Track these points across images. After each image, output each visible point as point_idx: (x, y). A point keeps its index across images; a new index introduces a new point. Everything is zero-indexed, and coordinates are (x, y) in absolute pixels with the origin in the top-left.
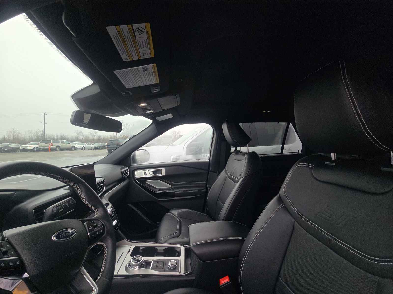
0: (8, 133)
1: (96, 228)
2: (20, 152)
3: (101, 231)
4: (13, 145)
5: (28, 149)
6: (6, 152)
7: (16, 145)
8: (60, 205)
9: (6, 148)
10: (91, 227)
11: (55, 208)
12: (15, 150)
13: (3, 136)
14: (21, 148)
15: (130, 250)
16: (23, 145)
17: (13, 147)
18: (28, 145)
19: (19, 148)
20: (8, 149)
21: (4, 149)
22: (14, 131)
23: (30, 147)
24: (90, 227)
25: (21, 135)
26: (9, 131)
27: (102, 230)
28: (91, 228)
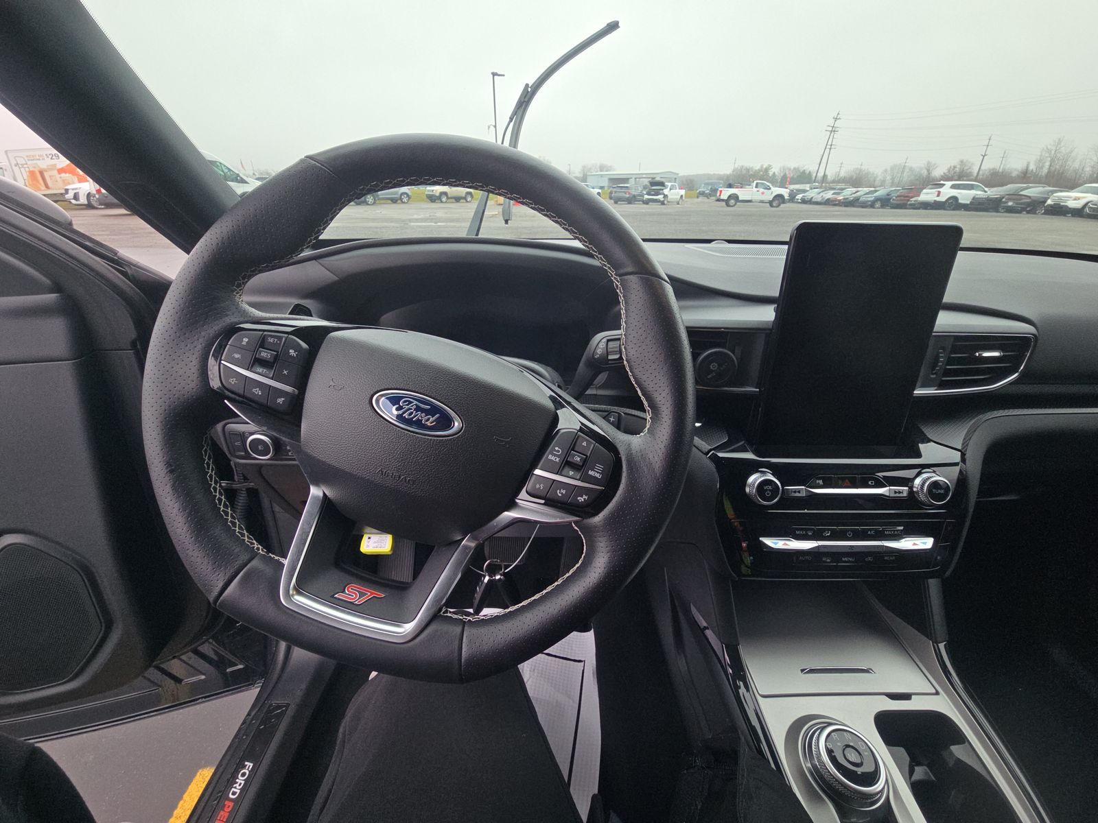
0: (1041, 155)
2: (1044, 214)
4: (1034, 191)
5: (1067, 206)
6: (1010, 210)
7: (1041, 193)
9: (1010, 200)
10: (558, 456)
12: (1033, 207)
13: (1025, 165)
14: (1049, 202)
15: (906, 697)
16: (1061, 191)
17: (1030, 197)
18: (1073, 194)
19: (1045, 202)
20: (1017, 204)
21: (1007, 202)
22: (1060, 148)
23: (1075, 199)
24: (555, 455)
25: (1074, 161)
26: (1047, 148)
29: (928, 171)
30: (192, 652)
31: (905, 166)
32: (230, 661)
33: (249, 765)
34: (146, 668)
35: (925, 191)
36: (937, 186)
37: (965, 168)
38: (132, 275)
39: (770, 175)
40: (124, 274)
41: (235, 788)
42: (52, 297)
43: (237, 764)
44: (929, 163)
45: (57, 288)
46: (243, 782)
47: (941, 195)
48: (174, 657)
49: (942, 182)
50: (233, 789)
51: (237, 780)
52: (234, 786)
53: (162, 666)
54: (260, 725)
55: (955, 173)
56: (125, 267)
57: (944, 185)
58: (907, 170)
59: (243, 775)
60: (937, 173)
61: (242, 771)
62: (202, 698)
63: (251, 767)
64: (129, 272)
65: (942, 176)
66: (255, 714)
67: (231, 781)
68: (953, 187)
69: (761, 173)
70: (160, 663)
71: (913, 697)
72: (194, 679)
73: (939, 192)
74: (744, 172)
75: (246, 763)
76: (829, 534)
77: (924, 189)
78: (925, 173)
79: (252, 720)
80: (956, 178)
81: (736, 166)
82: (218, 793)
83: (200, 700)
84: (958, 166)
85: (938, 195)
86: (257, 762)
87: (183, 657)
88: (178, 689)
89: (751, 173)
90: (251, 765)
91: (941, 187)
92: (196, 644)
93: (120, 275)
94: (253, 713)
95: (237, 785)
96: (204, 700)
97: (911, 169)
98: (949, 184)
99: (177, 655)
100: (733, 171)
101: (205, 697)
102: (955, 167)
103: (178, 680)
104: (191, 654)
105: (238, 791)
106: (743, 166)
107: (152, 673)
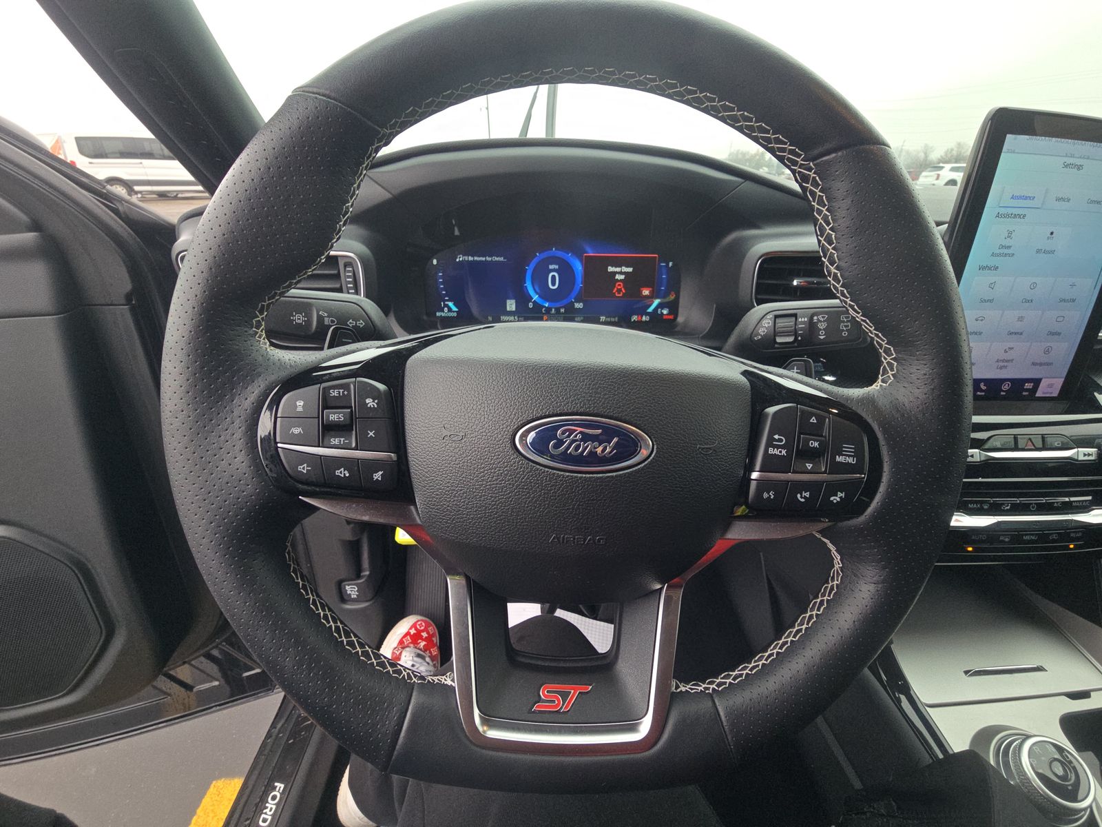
1: (809, 466)
3: (835, 499)
8: (795, 315)
10: (785, 447)
11: (770, 316)
15: (1084, 695)
24: (778, 447)
27: (840, 494)
28: (784, 452)
29: (925, 154)
30: (204, 656)
31: (902, 149)
32: (245, 664)
33: (280, 786)
34: (156, 677)
35: (924, 174)
36: (936, 169)
37: (963, 151)
38: (125, 213)
39: (766, 160)
40: (116, 211)
41: (266, 813)
42: (30, 237)
43: (266, 786)
44: (926, 146)
45: (36, 226)
46: (274, 807)
47: (940, 178)
48: (184, 663)
49: (941, 165)
50: (263, 816)
51: (267, 805)
52: (264, 811)
53: (171, 672)
54: (288, 739)
55: (952, 156)
56: (115, 202)
57: (943, 167)
58: (904, 153)
59: (274, 798)
60: (934, 156)
61: (272, 794)
62: (216, 706)
63: (282, 789)
64: (121, 208)
65: (939, 159)
66: (283, 725)
67: (260, 806)
68: (953, 169)
69: (758, 157)
70: (168, 670)
71: (1092, 694)
72: (207, 686)
73: (938, 175)
74: (740, 156)
75: (276, 784)
76: (1008, 508)
77: (923, 171)
78: (922, 155)
79: (279, 734)
80: (954, 160)
81: (732, 151)
82: (246, 821)
83: (214, 709)
84: (955, 149)
85: (938, 178)
86: (289, 783)
87: (193, 662)
88: (189, 697)
89: (747, 157)
90: (282, 786)
91: (940, 170)
92: (208, 648)
93: (110, 212)
94: (279, 726)
95: (267, 811)
96: (218, 708)
97: (908, 153)
98: (948, 166)
99: (187, 660)
100: (729, 156)
101: (219, 705)
102: (952, 150)
103: (188, 687)
104: (202, 659)
105: (270, 818)
106: (738, 151)
107: (162, 682)
